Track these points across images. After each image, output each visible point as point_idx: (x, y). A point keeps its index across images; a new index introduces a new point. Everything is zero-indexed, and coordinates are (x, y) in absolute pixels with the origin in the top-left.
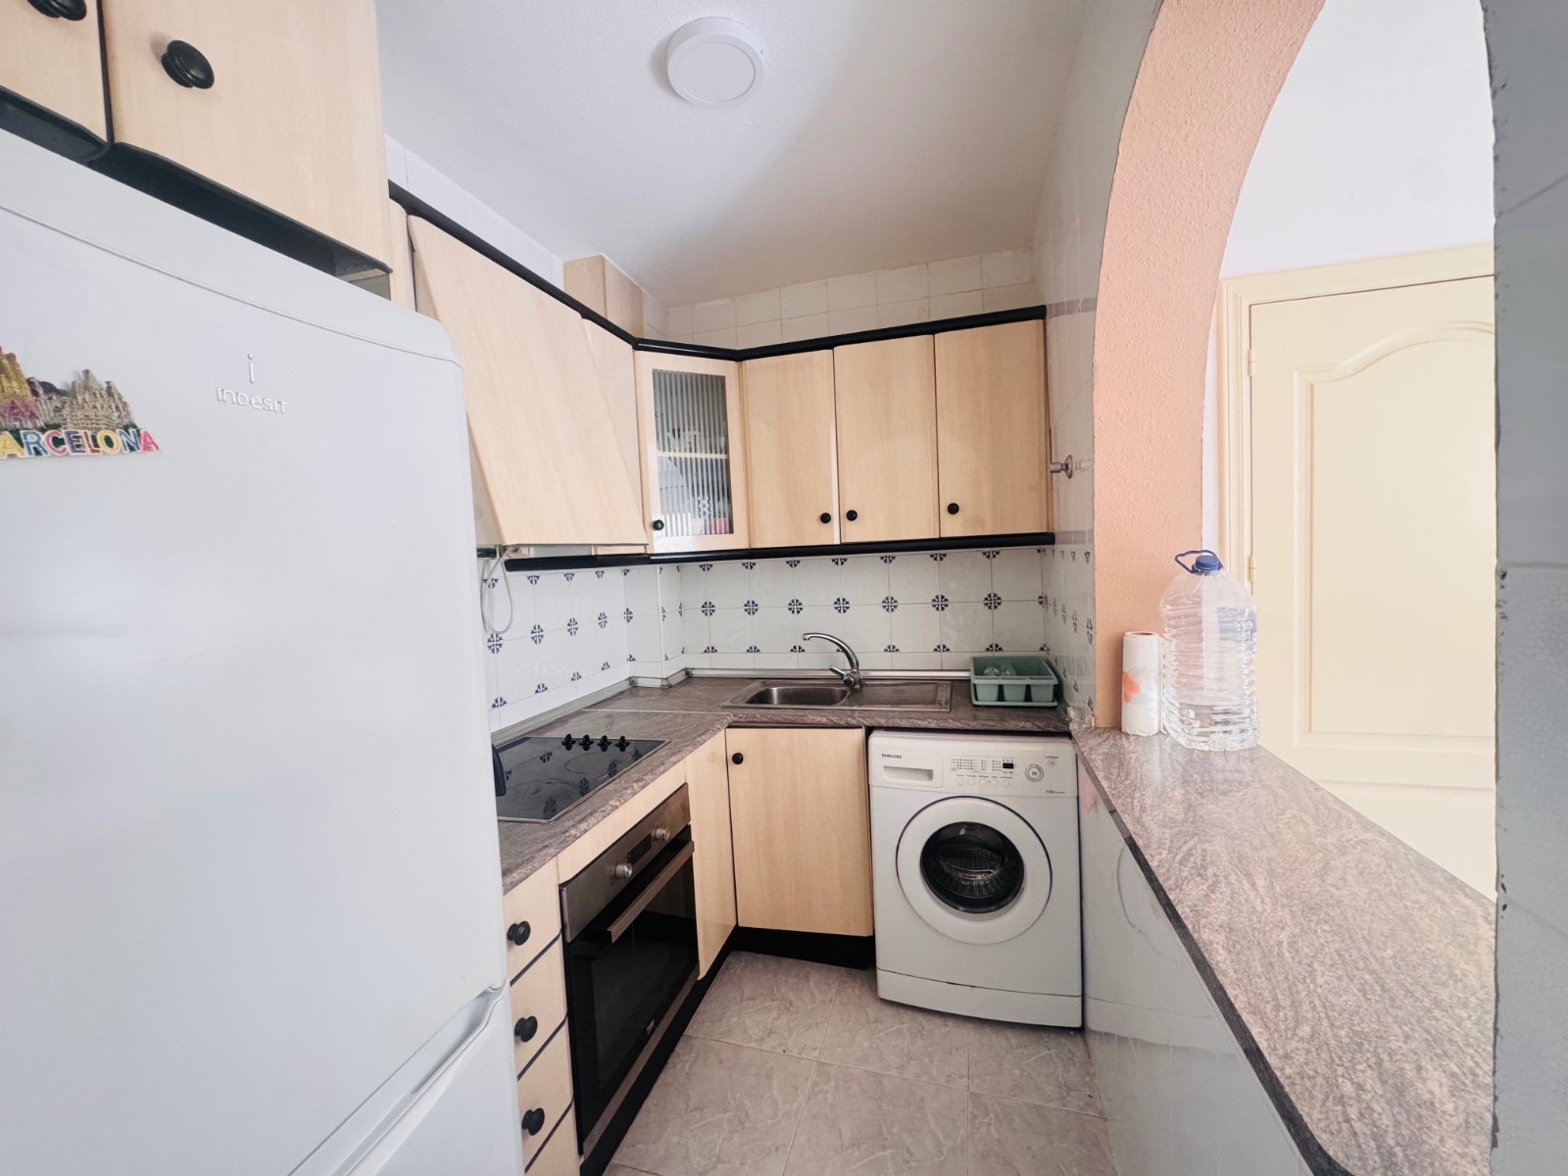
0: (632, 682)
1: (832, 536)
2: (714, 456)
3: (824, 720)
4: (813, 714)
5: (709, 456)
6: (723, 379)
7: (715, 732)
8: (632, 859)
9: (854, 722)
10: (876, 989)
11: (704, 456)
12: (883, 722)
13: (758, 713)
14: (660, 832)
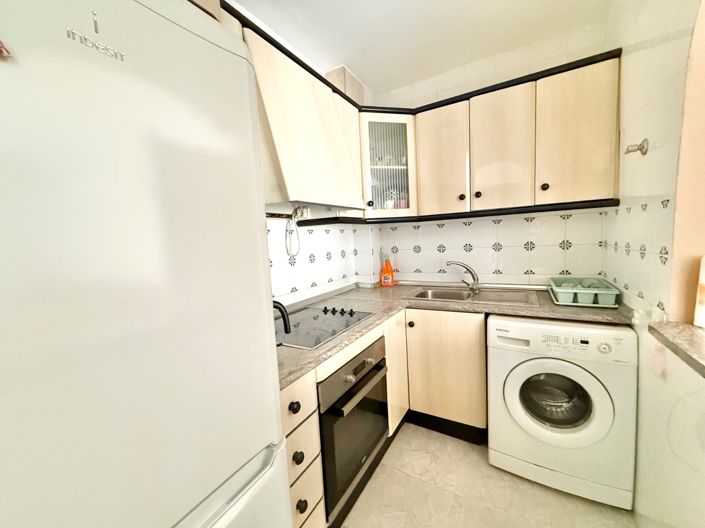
0: (357, 284)
1: (465, 207)
2: (400, 167)
3: (460, 308)
4: (453, 304)
5: (397, 167)
6: (405, 125)
7: (399, 311)
8: (355, 372)
9: (479, 310)
10: (487, 458)
11: (394, 167)
12: (496, 311)
13: (422, 302)
14: (370, 360)
